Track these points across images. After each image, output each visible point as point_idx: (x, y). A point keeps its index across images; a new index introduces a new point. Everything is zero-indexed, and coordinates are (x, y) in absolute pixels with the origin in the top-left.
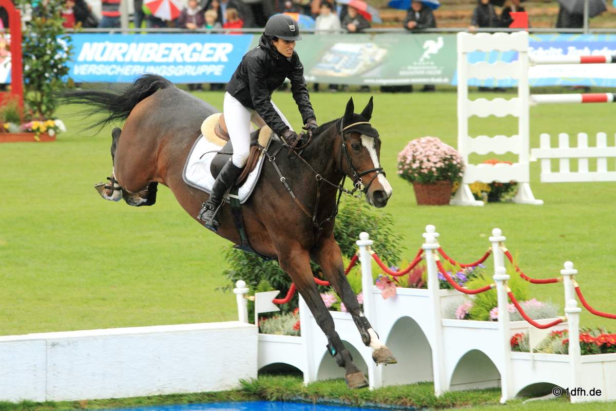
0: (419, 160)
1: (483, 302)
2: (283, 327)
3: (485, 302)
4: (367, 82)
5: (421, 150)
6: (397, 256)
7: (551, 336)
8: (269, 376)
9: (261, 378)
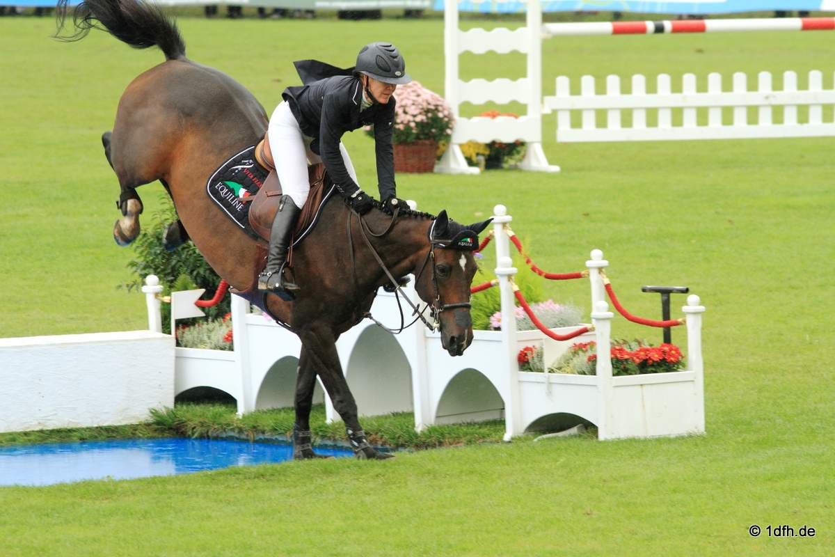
1: (481, 305)
2: (209, 338)
3: (485, 305)
7: (573, 351)
8: (189, 404)
9: (179, 407)
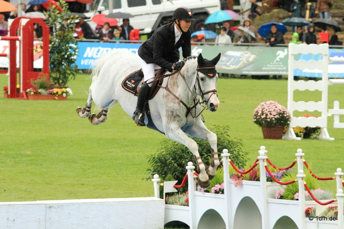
0: (265, 113)
2: (179, 201)
3: (292, 190)
4: (244, 73)
5: (266, 108)
6: (245, 163)
7: (328, 210)
8: (170, 228)
9: (166, 228)
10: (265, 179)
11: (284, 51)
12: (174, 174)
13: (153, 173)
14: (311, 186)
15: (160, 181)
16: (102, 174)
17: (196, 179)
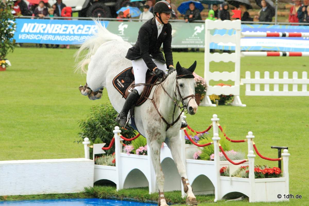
1: (207, 151)
2: (107, 161)
3: (208, 151)
7: (240, 169)
8: (99, 186)
9: (95, 186)
10: (184, 141)
11: (201, 27)
12: (102, 137)
13: (84, 137)
14: (225, 149)
15: (90, 143)
16: (38, 137)
17: (122, 142)
